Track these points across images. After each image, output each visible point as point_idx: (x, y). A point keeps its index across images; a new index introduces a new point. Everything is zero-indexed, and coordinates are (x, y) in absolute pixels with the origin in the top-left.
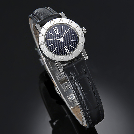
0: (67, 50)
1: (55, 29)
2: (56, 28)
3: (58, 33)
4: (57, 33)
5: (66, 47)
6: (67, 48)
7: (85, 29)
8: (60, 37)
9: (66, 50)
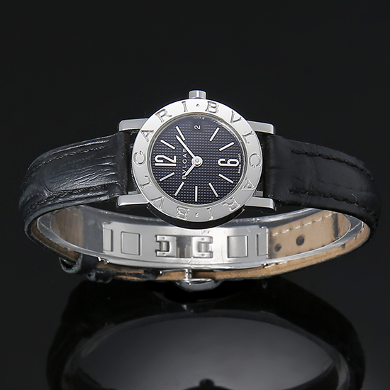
0: (231, 162)
1: (160, 163)
2: (158, 159)
3: (175, 161)
4: (171, 163)
5: (221, 162)
6: (224, 160)
7: (198, 92)
8: (185, 161)
9: (229, 164)
